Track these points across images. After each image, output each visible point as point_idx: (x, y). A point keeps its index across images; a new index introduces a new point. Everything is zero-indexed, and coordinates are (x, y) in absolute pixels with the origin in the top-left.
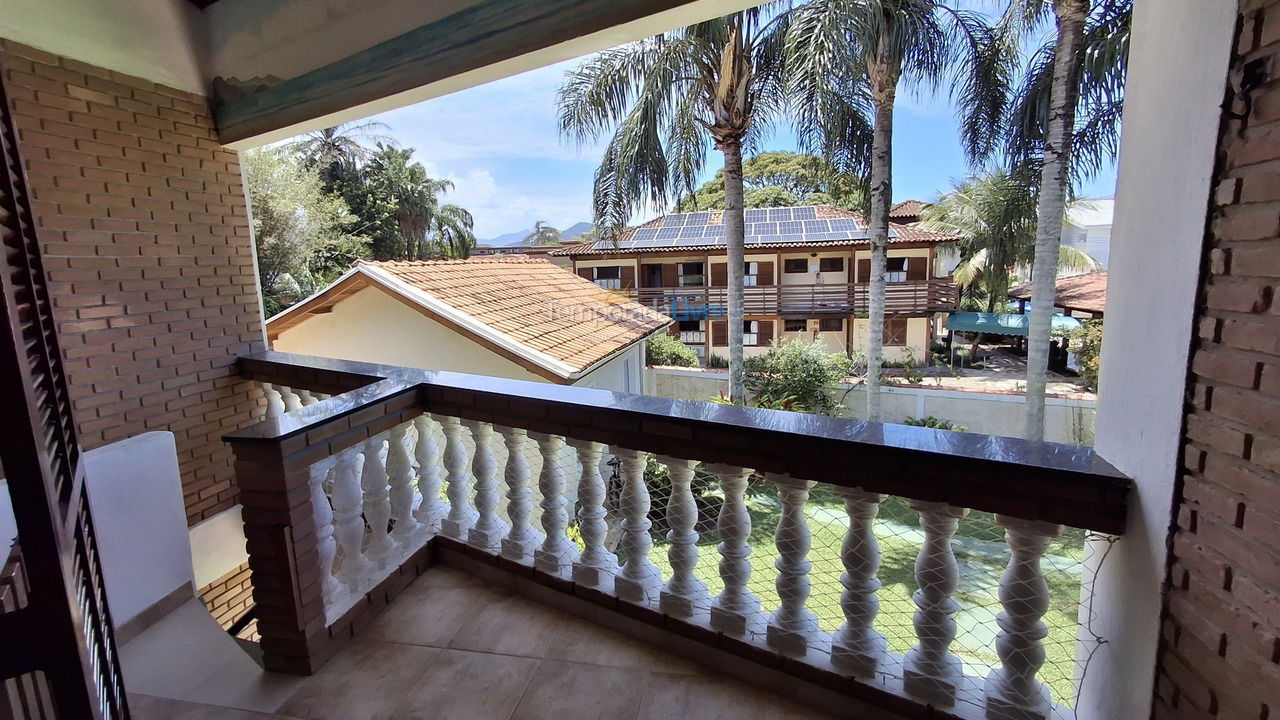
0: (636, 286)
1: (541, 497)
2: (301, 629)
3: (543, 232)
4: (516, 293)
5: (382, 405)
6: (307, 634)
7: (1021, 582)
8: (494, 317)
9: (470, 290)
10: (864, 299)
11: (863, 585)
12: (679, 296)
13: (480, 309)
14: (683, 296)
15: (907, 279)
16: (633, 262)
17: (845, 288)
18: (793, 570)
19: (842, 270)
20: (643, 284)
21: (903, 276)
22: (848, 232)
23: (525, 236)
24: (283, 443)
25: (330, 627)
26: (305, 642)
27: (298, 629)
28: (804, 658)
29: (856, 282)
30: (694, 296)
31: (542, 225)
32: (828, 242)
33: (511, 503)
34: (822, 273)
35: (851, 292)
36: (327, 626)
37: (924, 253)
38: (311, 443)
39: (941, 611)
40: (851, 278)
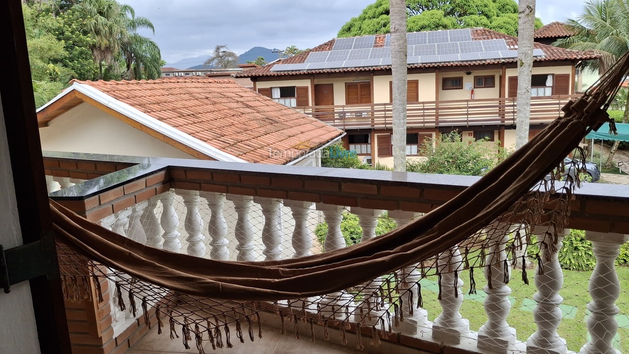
0: (310, 105)
1: (264, 247)
2: (99, 336)
3: (223, 57)
4: (211, 107)
5: (143, 180)
6: (103, 340)
7: (601, 275)
8: (194, 128)
9: (171, 106)
10: (514, 112)
11: (500, 290)
12: (348, 112)
13: (181, 121)
14: (351, 112)
15: (552, 94)
16: (307, 83)
17: (497, 103)
18: (449, 284)
19: (494, 87)
20: (317, 102)
21: (548, 92)
22: (499, 52)
23: (205, 60)
24: (86, 201)
25: (116, 338)
26: (102, 346)
27: (98, 336)
28: (459, 345)
29: (507, 96)
30: (361, 112)
31: (222, 50)
32: (480, 60)
33: (240, 254)
34: (475, 90)
35: (501, 107)
36: (114, 338)
37: (567, 70)
38: (102, 203)
39: (553, 303)
40: (501, 94)
